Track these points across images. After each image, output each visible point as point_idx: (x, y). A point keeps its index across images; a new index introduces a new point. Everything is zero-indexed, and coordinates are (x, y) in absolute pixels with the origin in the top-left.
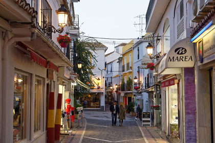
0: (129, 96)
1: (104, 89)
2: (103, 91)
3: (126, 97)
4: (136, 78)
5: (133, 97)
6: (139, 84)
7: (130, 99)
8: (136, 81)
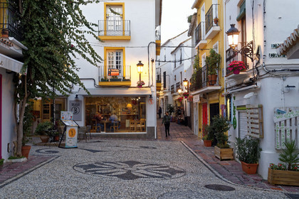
0: (212, 100)
1: (154, 89)
2: (152, 91)
3: (204, 106)
4: (232, 31)
5: (222, 101)
6: (245, 51)
7: (215, 108)
8: (234, 40)
